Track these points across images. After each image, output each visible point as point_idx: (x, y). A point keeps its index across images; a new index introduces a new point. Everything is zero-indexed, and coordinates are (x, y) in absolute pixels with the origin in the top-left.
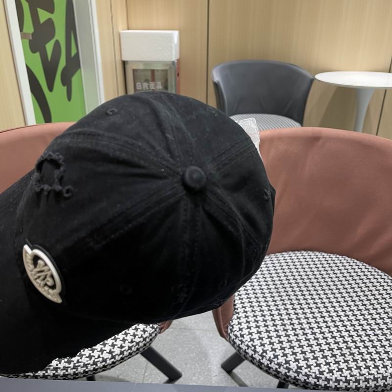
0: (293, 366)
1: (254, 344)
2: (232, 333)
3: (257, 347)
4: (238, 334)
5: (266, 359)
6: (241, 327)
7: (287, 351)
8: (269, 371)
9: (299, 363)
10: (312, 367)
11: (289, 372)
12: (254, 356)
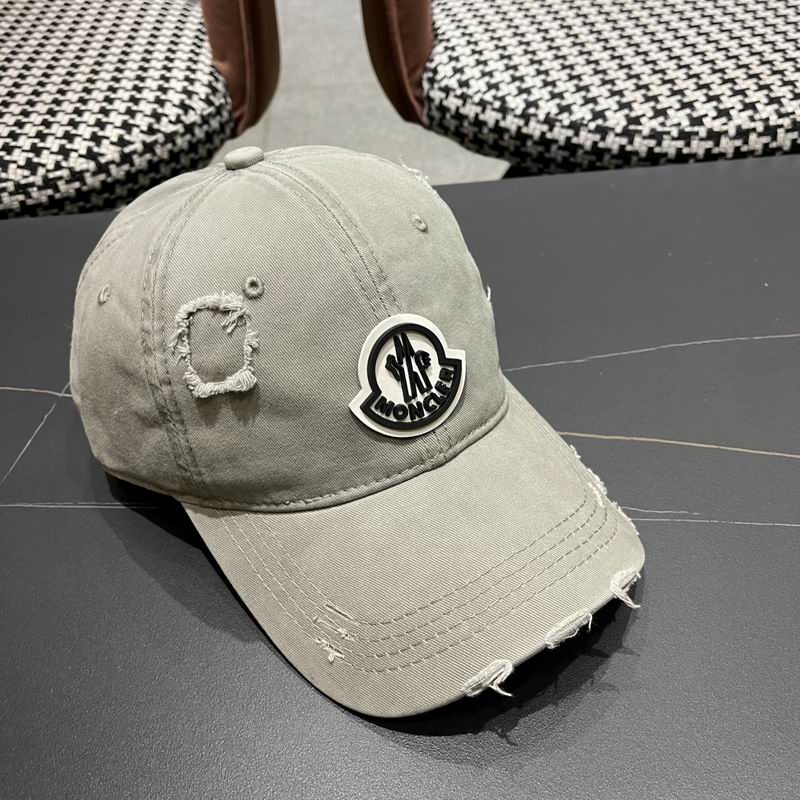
0: (617, 120)
1: (500, 94)
2: (436, 86)
3: (508, 99)
4: (453, 83)
5: (538, 122)
6: (459, 65)
7: (594, 92)
8: (547, 155)
9: (631, 109)
10: (669, 112)
11: (603, 139)
12: (502, 124)
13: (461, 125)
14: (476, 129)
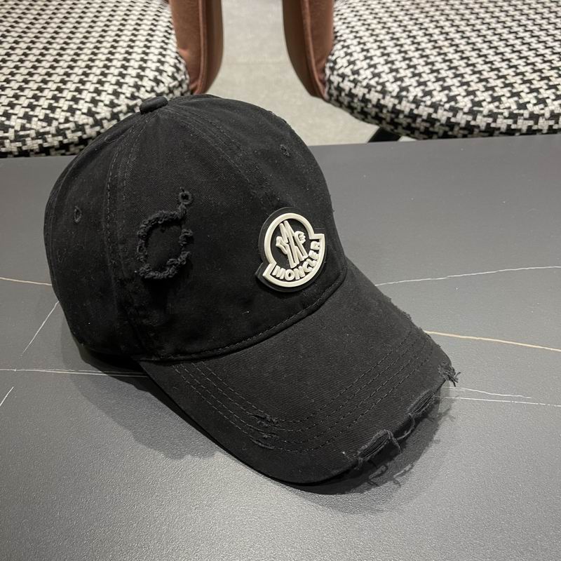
0: (465, 103)
1: (381, 81)
2: (335, 73)
3: (387, 84)
4: (348, 71)
5: (408, 102)
6: (352, 59)
7: (449, 82)
8: (413, 125)
9: (475, 96)
10: (503, 99)
11: (455, 116)
12: (382, 102)
13: (353, 102)
14: (363, 105)
